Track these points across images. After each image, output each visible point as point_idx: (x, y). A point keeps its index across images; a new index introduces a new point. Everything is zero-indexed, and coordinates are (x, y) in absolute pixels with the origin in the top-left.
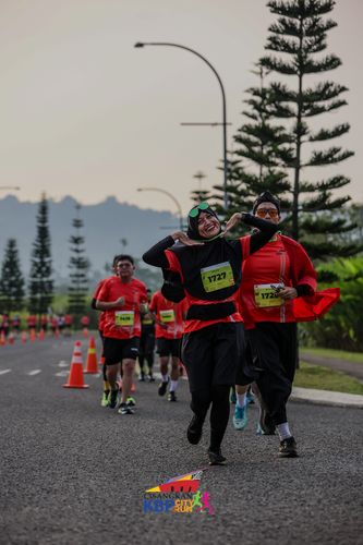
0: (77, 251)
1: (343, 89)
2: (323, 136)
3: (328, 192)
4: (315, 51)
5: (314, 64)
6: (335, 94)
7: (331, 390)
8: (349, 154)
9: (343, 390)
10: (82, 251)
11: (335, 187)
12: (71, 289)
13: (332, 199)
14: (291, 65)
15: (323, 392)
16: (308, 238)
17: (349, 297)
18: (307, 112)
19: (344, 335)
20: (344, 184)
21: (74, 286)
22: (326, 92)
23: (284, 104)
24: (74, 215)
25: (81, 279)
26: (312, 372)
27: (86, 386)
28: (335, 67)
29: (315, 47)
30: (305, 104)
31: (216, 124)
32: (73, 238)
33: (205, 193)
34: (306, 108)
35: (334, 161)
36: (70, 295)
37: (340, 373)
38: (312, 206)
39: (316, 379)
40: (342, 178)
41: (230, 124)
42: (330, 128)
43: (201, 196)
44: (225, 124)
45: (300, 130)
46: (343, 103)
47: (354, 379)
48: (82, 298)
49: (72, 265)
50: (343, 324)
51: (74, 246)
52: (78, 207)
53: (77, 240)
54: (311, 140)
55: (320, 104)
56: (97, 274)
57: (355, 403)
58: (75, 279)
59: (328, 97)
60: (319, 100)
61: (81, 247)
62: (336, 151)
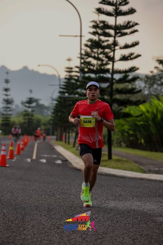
0: (6, 95)
1: (137, 24)
2: (126, 47)
3: (128, 74)
4: (123, 5)
5: (123, 12)
6: (133, 26)
7: (126, 170)
8: (139, 56)
9: (132, 170)
10: (9, 95)
11: (131, 72)
12: (3, 114)
13: (130, 77)
14: (111, 12)
15: (121, 171)
16: (118, 96)
17: (141, 123)
18: (119, 35)
19: (139, 142)
20: (136, 70)
21: (5, 113)
22: (128, 25)
23: (107, 31)
24: (5, 77)
25: (8, 109)
26: (118, 161)
27: (7, 165)
28: (133, 13)
29: (123, 3)
30: (118, 31)
31: (76, 36)
32: (4, 88)
33: (71, 68)
34: (118, 33)
35: (131, 59)
36: (3, 118)
37: (132, 161)
38: (120, 81)
39: (119, 165)
40: (135, 67)
41: (84, 36)
42: (130, 43)
43: (70, 70)
44: (81, 36)
45: (115, 44)
46: (136, 31)
47: (137, 165)
48: (8, 119)
49: (4, 102)
50: (139, 136)
51: (5, 93)
52: (7, 73)
53: (6, 90)
54: (121, 48)
55: (125, 31)
56: (17, 106)
57: (137, 176)
58: (5, 109)
59: (129, 28)
60: (125, 29)
61: (8, 93)
62: (132, 54)
